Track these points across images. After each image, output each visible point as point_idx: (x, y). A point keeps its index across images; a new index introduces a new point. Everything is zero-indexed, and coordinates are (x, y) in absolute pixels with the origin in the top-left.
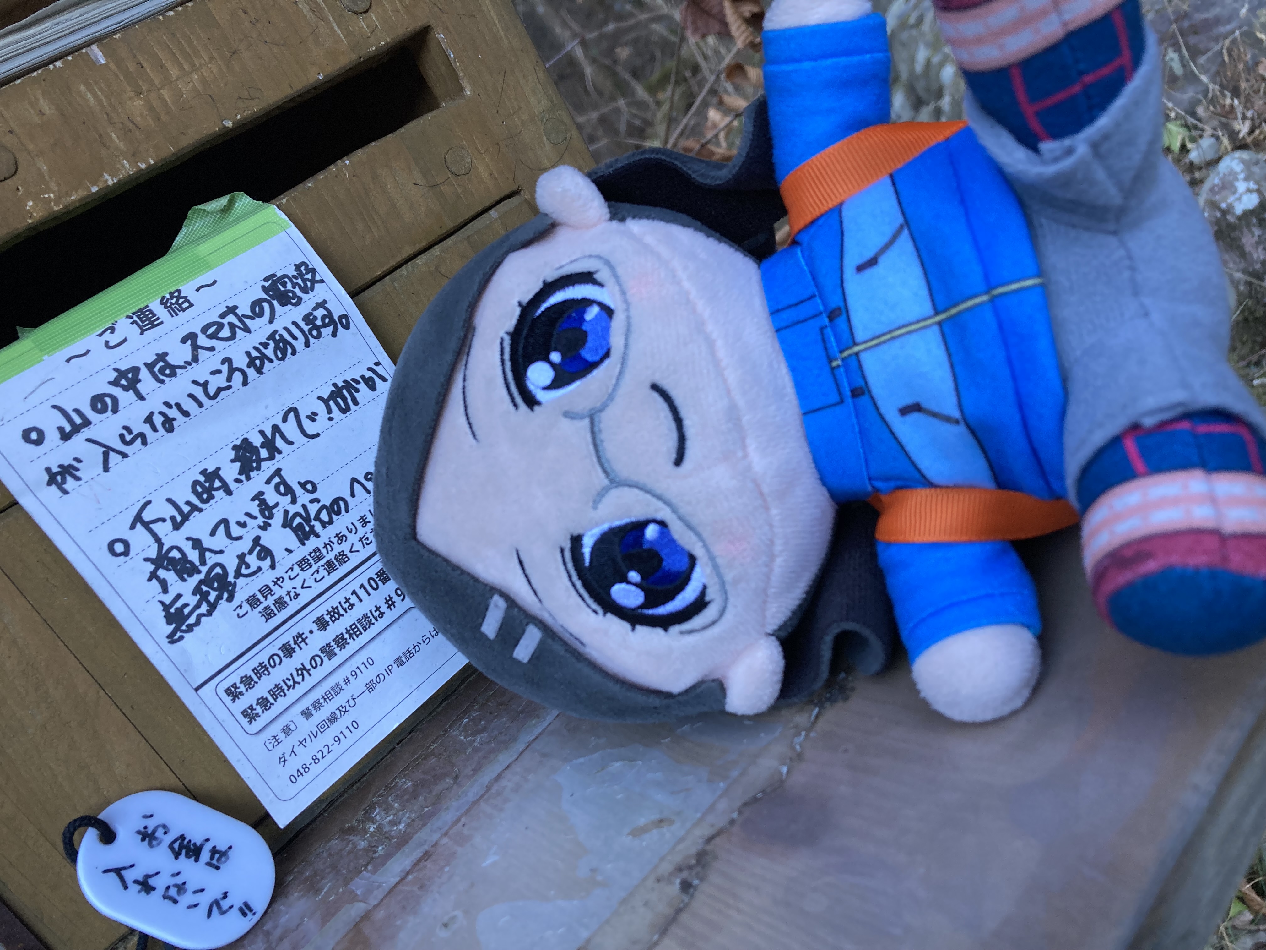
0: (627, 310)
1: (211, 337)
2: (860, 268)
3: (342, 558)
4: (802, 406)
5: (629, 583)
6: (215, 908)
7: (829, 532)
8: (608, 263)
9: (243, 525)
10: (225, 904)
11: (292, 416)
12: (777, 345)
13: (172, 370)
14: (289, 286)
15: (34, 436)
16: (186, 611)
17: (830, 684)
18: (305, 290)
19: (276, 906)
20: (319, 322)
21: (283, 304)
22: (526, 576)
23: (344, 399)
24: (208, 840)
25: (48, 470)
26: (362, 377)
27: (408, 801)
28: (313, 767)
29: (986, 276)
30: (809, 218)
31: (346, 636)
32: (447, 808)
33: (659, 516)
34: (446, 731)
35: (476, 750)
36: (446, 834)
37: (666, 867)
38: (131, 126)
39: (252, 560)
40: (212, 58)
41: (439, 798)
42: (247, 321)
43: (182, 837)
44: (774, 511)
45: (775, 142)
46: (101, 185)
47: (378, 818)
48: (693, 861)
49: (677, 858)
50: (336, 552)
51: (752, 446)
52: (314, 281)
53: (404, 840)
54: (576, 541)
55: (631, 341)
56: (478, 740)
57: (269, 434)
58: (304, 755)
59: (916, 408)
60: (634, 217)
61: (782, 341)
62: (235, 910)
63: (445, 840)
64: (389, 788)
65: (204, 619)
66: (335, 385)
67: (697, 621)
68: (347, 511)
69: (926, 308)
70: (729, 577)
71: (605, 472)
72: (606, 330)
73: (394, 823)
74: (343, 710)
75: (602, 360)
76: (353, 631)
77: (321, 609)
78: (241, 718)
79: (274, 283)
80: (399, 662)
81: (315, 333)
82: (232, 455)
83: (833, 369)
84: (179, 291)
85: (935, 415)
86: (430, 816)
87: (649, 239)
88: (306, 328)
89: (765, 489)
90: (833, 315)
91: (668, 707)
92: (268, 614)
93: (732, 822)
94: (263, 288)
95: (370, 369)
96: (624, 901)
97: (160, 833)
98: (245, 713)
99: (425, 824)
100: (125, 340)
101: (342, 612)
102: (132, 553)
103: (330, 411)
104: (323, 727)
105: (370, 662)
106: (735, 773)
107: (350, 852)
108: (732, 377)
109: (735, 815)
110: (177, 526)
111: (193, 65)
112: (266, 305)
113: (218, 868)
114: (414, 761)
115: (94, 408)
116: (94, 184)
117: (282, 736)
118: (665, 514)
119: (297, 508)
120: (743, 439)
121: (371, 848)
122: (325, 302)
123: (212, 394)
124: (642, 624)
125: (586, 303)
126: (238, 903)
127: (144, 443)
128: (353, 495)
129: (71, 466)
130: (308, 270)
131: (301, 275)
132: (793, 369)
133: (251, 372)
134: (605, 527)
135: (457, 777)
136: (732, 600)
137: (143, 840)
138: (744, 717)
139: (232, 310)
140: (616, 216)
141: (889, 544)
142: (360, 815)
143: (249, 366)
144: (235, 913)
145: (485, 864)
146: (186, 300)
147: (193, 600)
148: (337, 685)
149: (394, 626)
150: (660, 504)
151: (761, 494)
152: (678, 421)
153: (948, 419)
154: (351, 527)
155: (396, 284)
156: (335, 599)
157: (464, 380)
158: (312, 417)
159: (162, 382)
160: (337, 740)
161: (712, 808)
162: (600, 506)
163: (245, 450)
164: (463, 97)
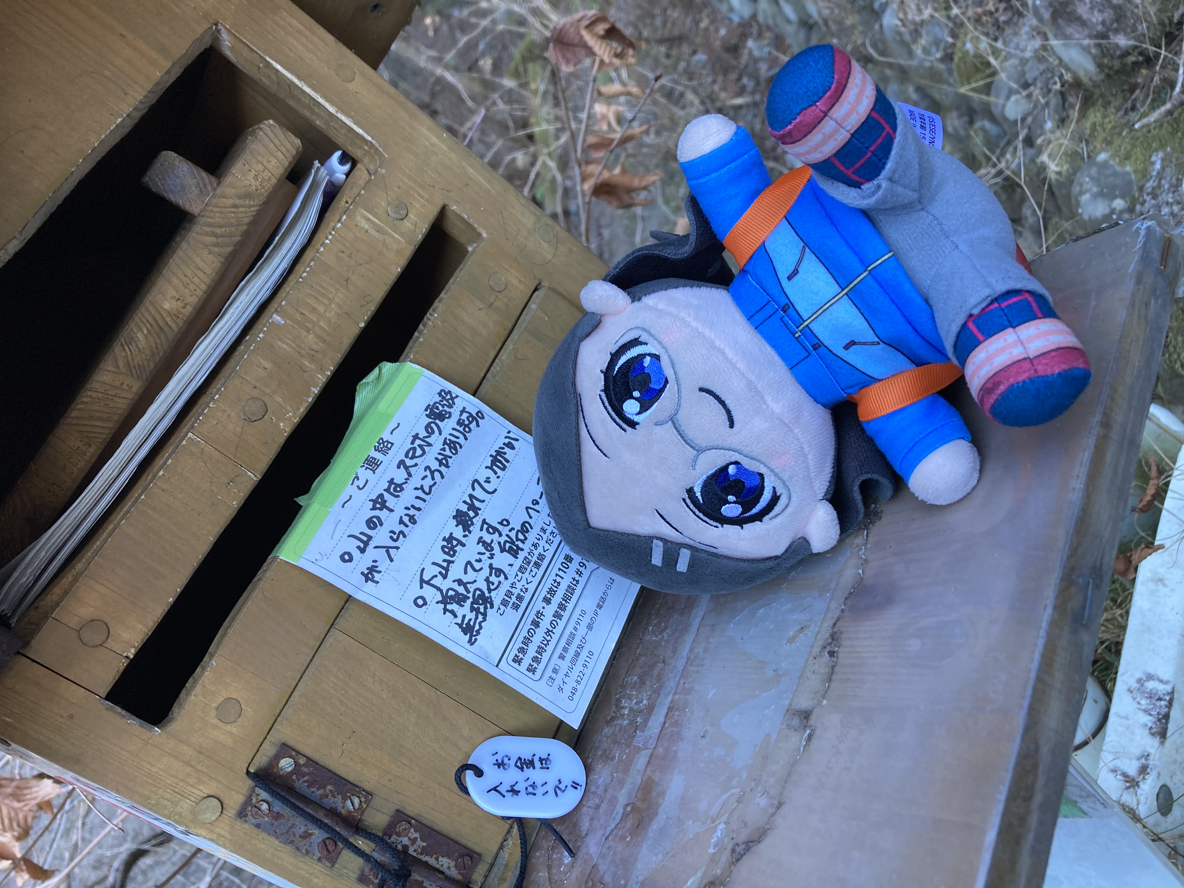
0: (667, 352)
1: (412, 458)
2: (790, 278)
3: (541, 557)
4: (788, 365)
5: (730, 503)
6: (557, 790)
7: (832, 427)
8: (644, 330)
9: (479, 561)
10: (562, 786)
11: (476, 485)
12: (759, 336)
13: (400, 487)
14: (441, 408)
15: (347, 557)
16: (472, 623)
17: (867, 514)
18: (450, 406)
19: (590, 778)
20: (467, 422)
21: (442, 421)
22: (668, 522)
23: (500, 462)
24: (534, 755)
25: (362, 573)
26: (504, 444)
27: (640, 687)
28: (578, 687)
29: (862, 262)
30: (748, 257)
31: (564, 602)
32: (668, 680)
33: (733, 460)
34: (641, 639)
35: (667, 641)
36: (675, 693)
37: (816, 650)
38: (313, 353)
39: (493, 579)
40: (337, 290)
41: (659, 678)
42: (427, 439)
43: (520, 758)
44: (796, 431)
45: (710, 220)
46: (313, 395)
47: (626, 705)
48: (830, 640)
49: (820, 643)
50: (536, 555)
51: (769, 400)
52: (452, 399)
53: (651, 709)
54: (690, 491)
55: (676, 369)
56: (666, 635)
57: (469, 501)
58: (571, 682)
59: (853, 343)
60: (645, 295)
61: (761, 333)
62: (569, 787)
63: (677, 697)
64: (623, 686)
65: (483, 624)
66: (491, 456)
67: (777, 509)
68: (532, 528)
69: (836, 288)
70: (785, 478)
71: (692, 447)
72: (660, 368)
73: (638, 703)
74: (581, 647)
75: (665, 386)
76: (566, 598)
77: (543, 592)
78: (527, 673)
79: (432, 410)
80: (600, 607)
81: (467, 429)
82: (455, 522)
83: (797, 338)
84: (382, 439)
85: (865, 344)
86: (660, 688)
87: (661, 306)
88: (461, 429)
89: (787, 421)
90: (784, 309)
91: (778, 564)
92: (516, 607)
93: (843, 611)
94: (427, 415)
95: (506, 437)
96: (800, 677)
97: (506, 760)
98: (528, 670)
99: (659, 694)
100: (367, 481)
101: (555, 589)
102: (428, 602)
103: (496, 473)
104: (574, 661)
105: (583, 613)
106: (833, 585)
107: (620, 730)
108: (741, 366)
109: (843, 607)
110: (445, 577)
111: (329, 299)
112: (433, 425)
113: (548, 768)
114: (631, 664)
115: (370, 528)
116: (308, 397)
117: (554, 675)
118: (736, 457)
119: (504, 538)
120: (763, 398)
121: (633, 722)
122: (464, 408)
123: (427, 491)
124: (746, 523)
125: (642, 356)
126: (570, 784)
127: (404, 536)
128: (531, 517)
129: (372, 566)
130: (446, 394)
131: (444, 398)
132: (774, 346)
133: (443, 469)
134: (704, 477)
135: (664, 661)
136: (792, 489)
137: (499, 767)
138: (825, 553)
139: (416, 437)
140: (635, 298)
141: (869, 422)
142: (614, 708)
143: (440, 466)
144: (570, 789)
145: (709, 697)
146: (388, 442)
147: (472, 616)
148: (571, 633)
149: (588, 586)
150: (731, 453)
151: (785, 424)
152: (722, 403)
153: (873, 343)
154: (538, 537)
155: (497, 378)
156: (548, 584)
157: (586, 426)
158: (488, 481)
159: (398, 496)
160: (585, 666)
161: (828, 609)
162: (697, 467)
163: (461, 516)
164: (483, 239)
